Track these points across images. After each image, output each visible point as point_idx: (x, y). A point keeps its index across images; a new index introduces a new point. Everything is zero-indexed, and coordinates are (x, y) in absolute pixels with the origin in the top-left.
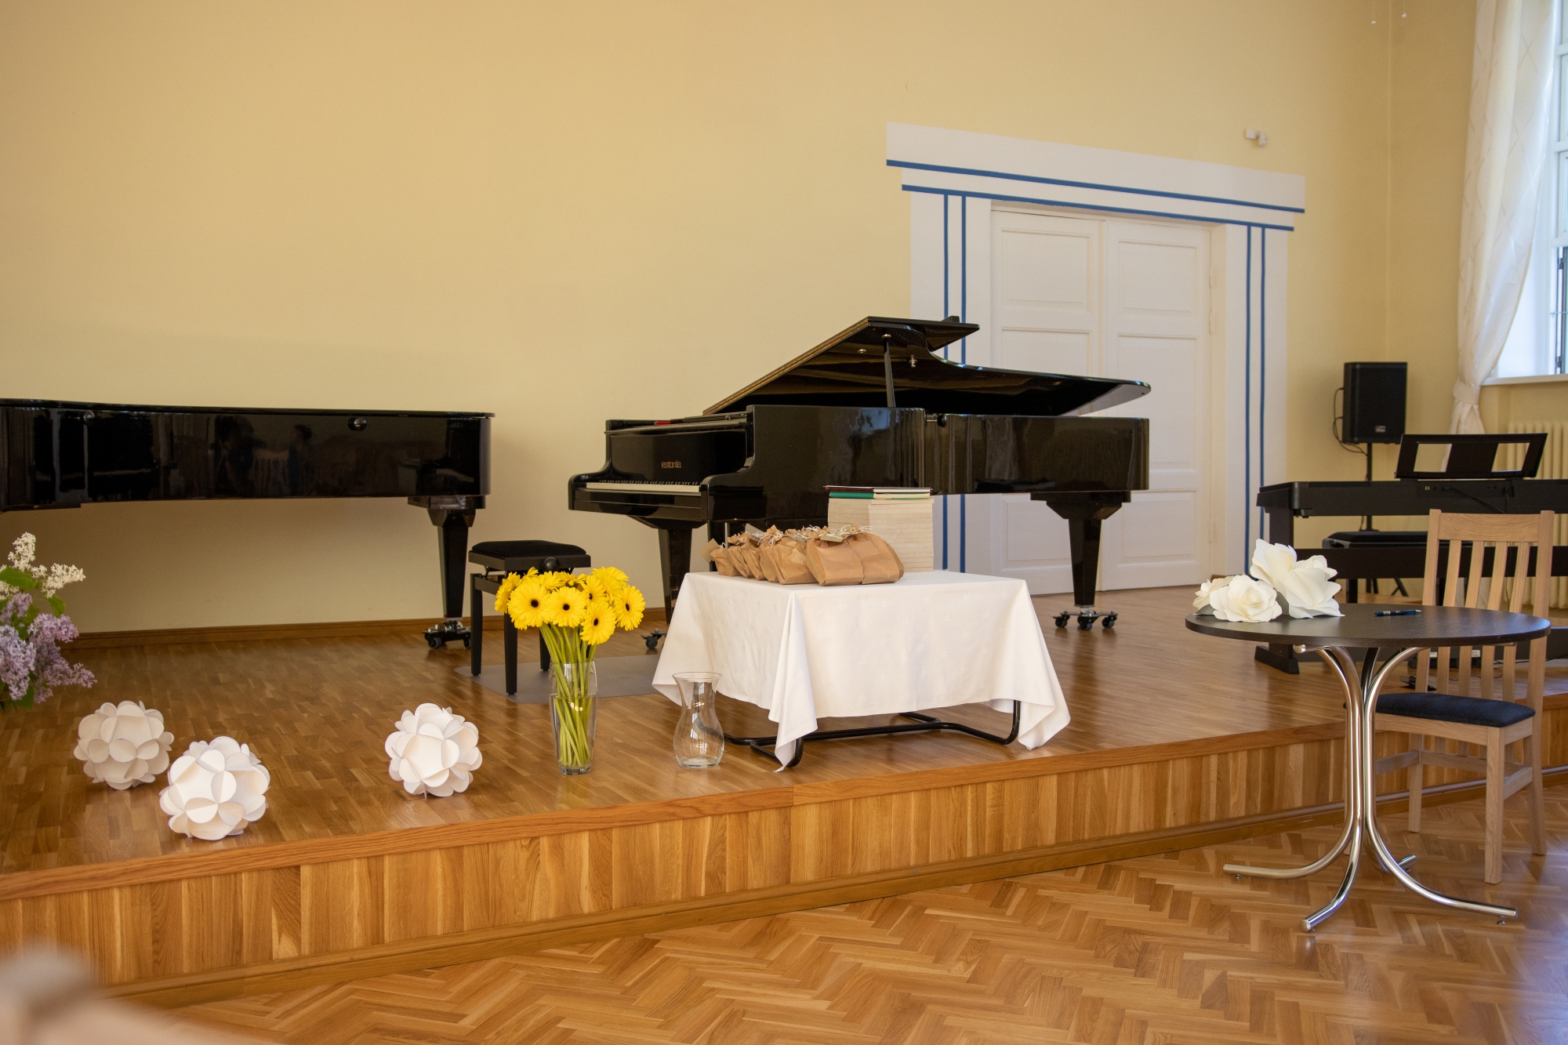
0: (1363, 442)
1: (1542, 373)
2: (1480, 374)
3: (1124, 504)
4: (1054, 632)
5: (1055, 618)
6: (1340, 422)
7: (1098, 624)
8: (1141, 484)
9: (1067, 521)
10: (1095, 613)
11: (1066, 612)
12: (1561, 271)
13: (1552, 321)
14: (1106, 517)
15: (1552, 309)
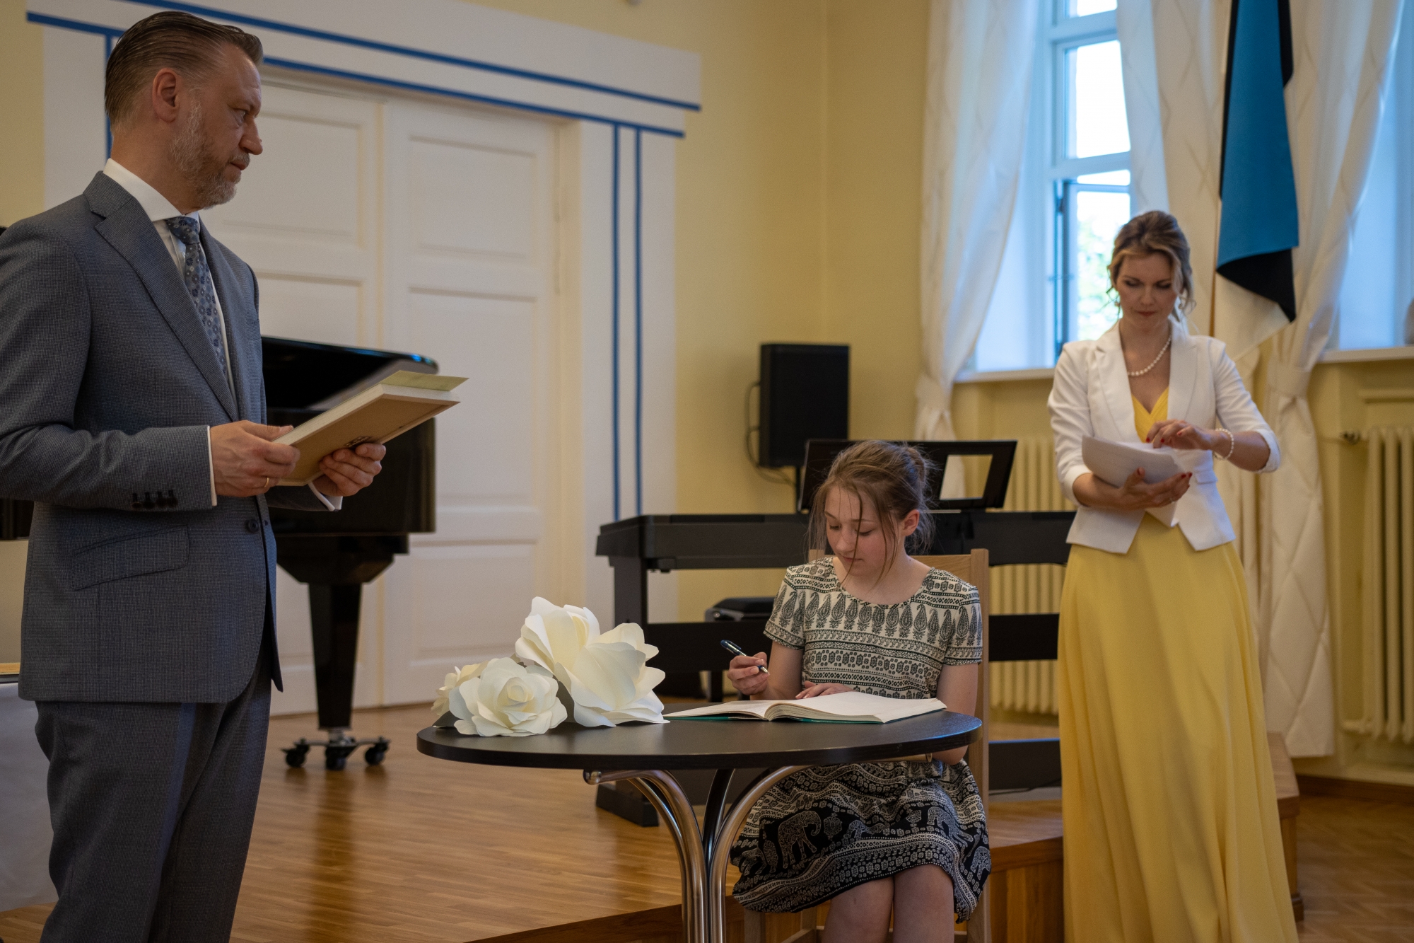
0: (788, 464)
1: (1037, 364)
2: (951, 367)
3: (398, 558)
4: (282, 775)
5: (285, 751)
6: (755, 436)
7: (357, 757)
8: (425, 523)
9: (304, 588)
10: (353, 740)
11: (303, 741)
12: (1060, 218)
13: (1049, 288)
14: (369, 579)
15: (1049, 270)
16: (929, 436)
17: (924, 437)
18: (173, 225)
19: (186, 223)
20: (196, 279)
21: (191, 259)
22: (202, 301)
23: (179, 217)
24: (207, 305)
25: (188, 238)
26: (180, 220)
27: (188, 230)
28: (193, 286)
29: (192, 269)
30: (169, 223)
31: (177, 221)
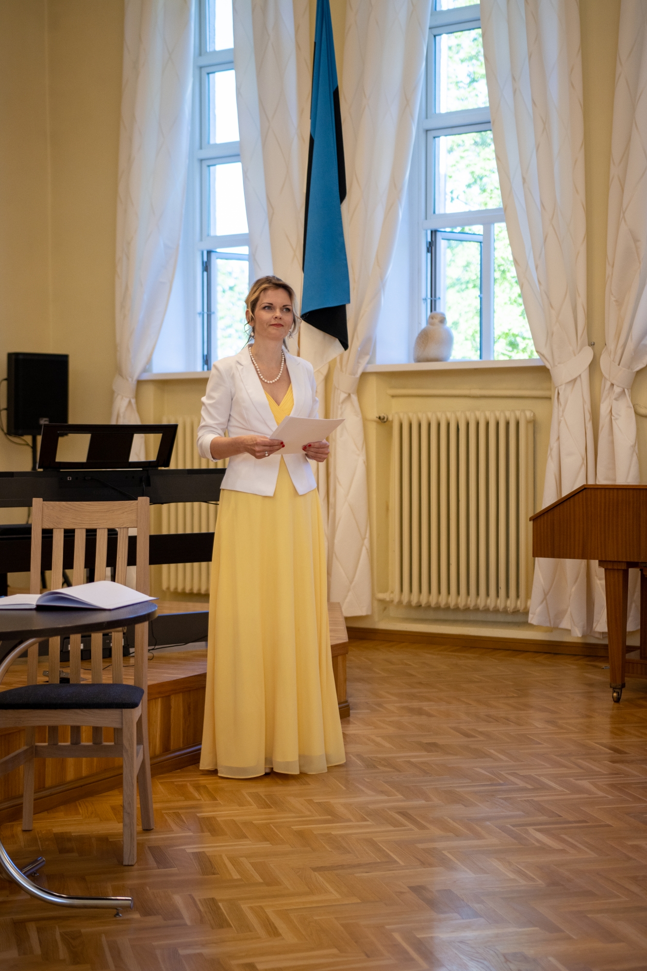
0: (27, 434)
1: (192, 370)
2: (136, 370)
6: (4, 415)
12: (205, 273)
13: (199, 320)
15: (199, 309)
16: (121, 415)
17: (118, 416)
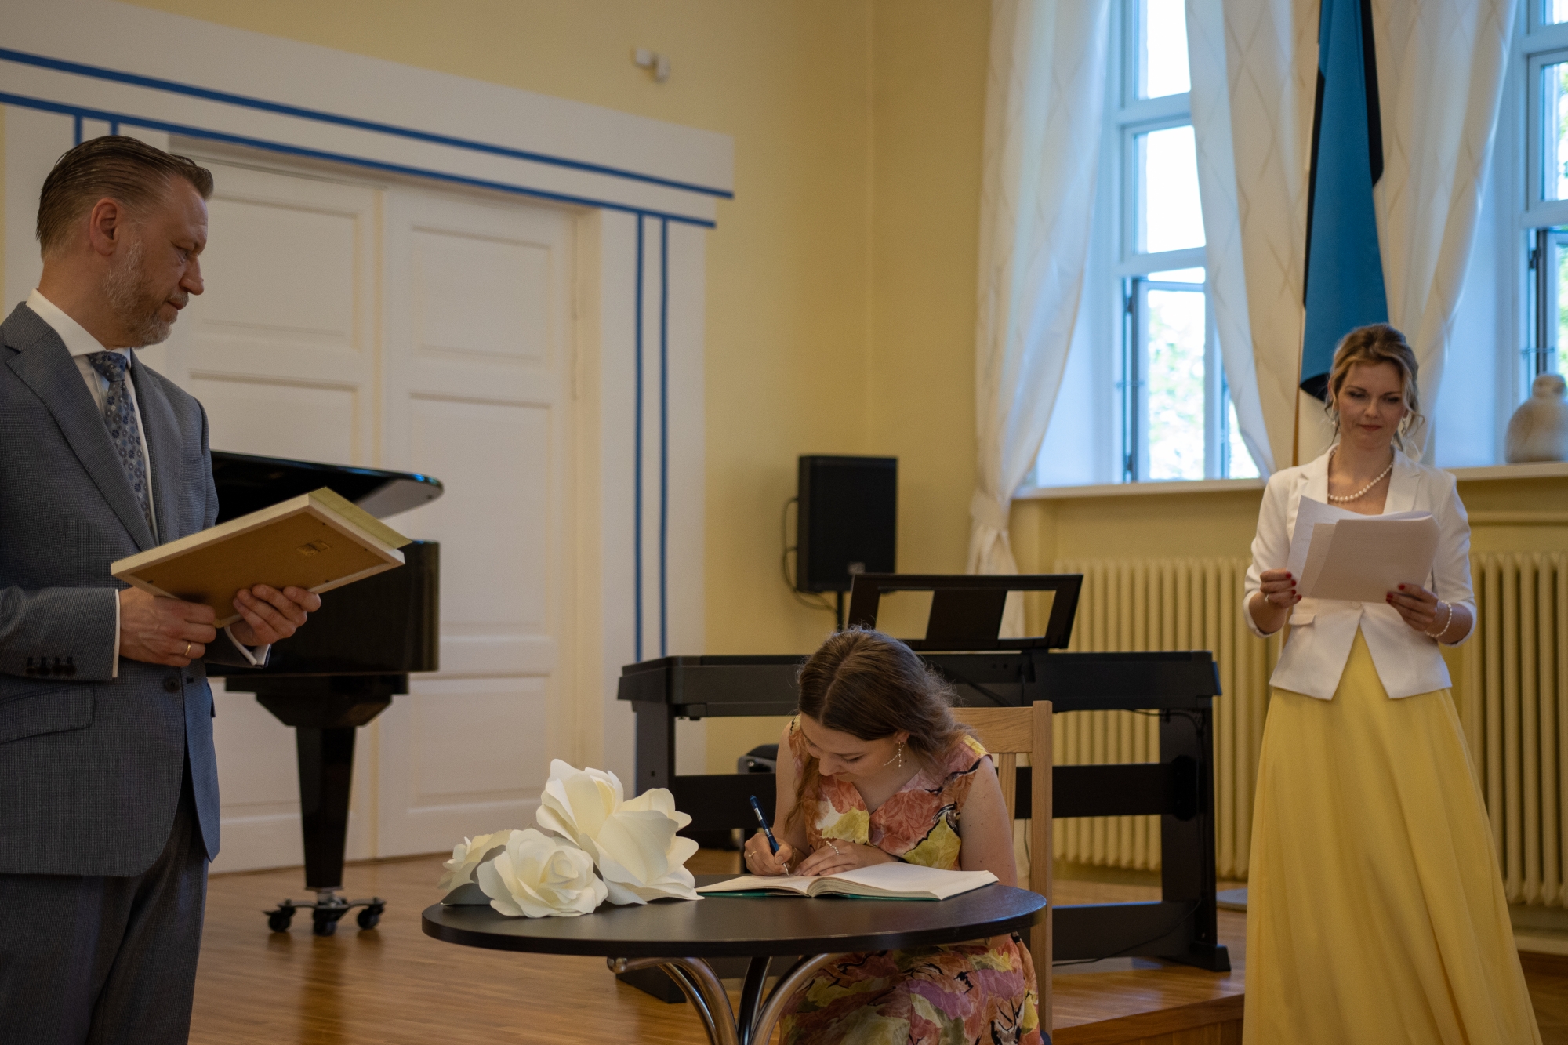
0: (828, 589)
1: (1104, 480)
2: (1010, 482)
3: (397, 699)
4: (265, 941)
5: (267, 913)
6: (792, 557)
7: (349, 920)
8: (426, 661)
9: (291, 731)
10: (344, 902)
11: (288, 902)
12: (1129, 318)
13: (1117, 396)
14: (364, 722)
15: (1117, 376)
16: (985, 558)
17: (979, 560)
18: (95, 360)
19: (110, 359)
20: (118, 419)
21: (113, 398)
22: (124, 443)
23: (102, 352)
24: (129, 447)
25: (112, 374)
26: (103, 355)
27: (112, 366)
28: (114, 426)
29: (113, 408)
30: (92, 358)
31: (101, 356)
